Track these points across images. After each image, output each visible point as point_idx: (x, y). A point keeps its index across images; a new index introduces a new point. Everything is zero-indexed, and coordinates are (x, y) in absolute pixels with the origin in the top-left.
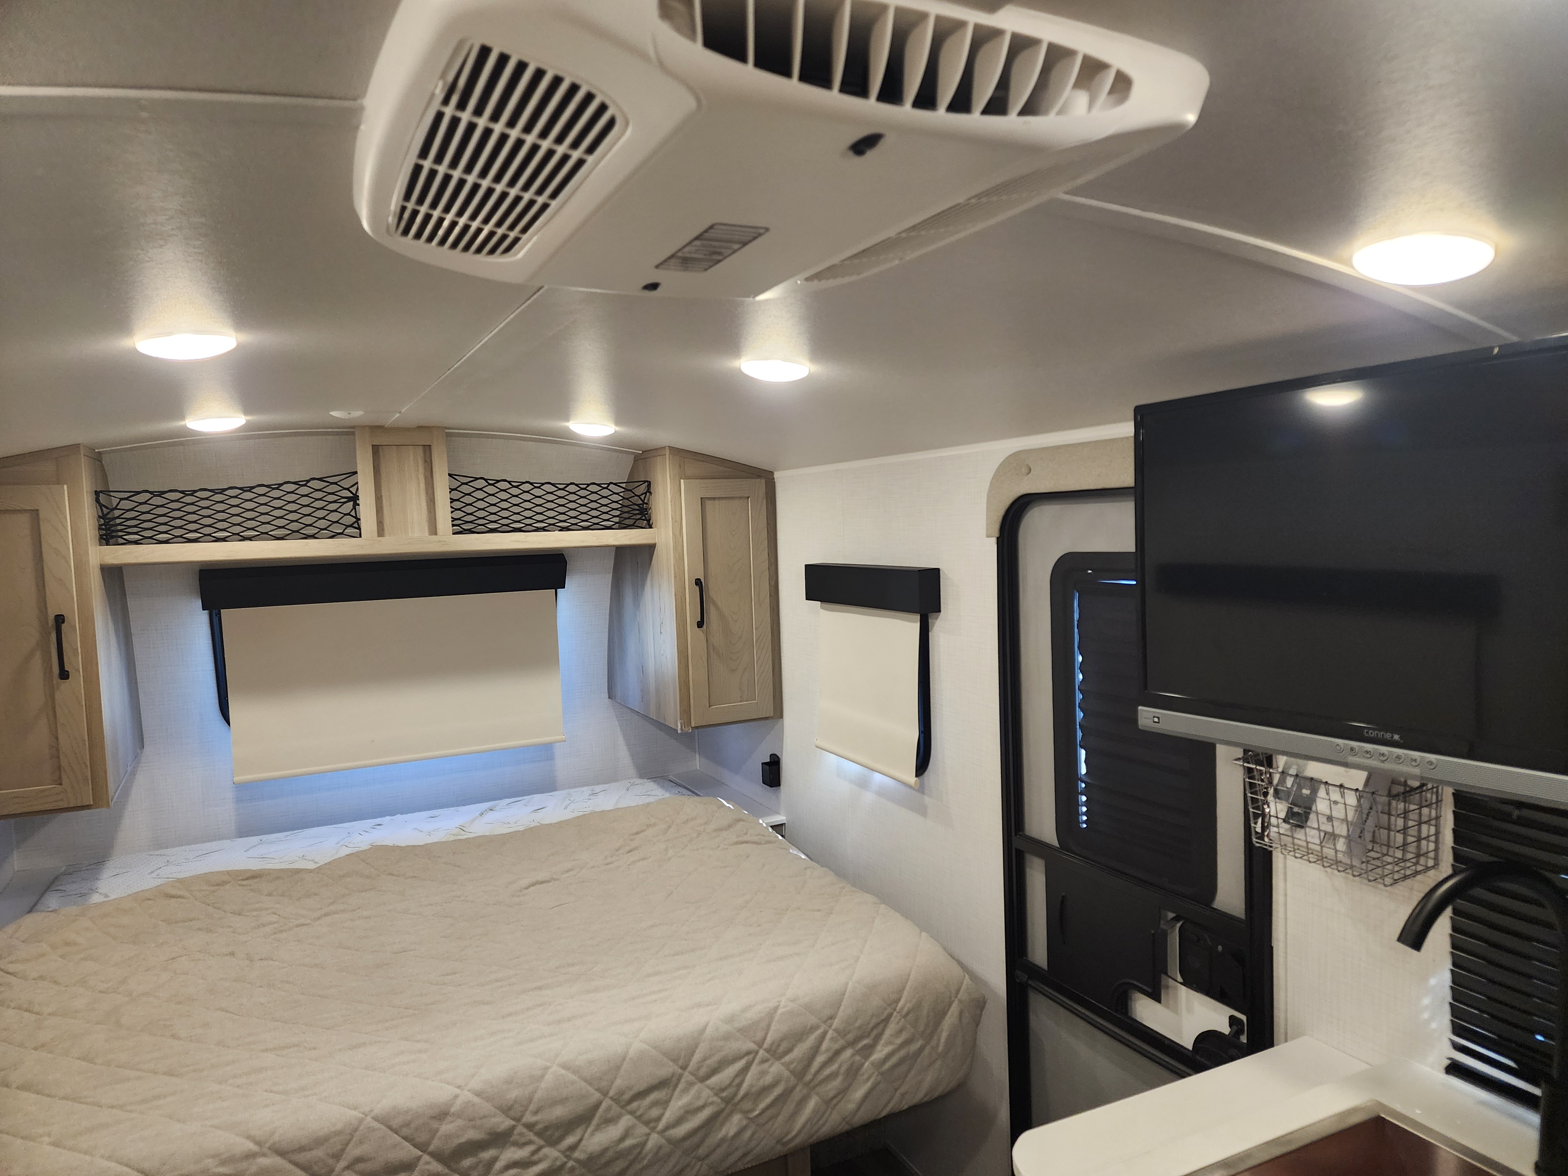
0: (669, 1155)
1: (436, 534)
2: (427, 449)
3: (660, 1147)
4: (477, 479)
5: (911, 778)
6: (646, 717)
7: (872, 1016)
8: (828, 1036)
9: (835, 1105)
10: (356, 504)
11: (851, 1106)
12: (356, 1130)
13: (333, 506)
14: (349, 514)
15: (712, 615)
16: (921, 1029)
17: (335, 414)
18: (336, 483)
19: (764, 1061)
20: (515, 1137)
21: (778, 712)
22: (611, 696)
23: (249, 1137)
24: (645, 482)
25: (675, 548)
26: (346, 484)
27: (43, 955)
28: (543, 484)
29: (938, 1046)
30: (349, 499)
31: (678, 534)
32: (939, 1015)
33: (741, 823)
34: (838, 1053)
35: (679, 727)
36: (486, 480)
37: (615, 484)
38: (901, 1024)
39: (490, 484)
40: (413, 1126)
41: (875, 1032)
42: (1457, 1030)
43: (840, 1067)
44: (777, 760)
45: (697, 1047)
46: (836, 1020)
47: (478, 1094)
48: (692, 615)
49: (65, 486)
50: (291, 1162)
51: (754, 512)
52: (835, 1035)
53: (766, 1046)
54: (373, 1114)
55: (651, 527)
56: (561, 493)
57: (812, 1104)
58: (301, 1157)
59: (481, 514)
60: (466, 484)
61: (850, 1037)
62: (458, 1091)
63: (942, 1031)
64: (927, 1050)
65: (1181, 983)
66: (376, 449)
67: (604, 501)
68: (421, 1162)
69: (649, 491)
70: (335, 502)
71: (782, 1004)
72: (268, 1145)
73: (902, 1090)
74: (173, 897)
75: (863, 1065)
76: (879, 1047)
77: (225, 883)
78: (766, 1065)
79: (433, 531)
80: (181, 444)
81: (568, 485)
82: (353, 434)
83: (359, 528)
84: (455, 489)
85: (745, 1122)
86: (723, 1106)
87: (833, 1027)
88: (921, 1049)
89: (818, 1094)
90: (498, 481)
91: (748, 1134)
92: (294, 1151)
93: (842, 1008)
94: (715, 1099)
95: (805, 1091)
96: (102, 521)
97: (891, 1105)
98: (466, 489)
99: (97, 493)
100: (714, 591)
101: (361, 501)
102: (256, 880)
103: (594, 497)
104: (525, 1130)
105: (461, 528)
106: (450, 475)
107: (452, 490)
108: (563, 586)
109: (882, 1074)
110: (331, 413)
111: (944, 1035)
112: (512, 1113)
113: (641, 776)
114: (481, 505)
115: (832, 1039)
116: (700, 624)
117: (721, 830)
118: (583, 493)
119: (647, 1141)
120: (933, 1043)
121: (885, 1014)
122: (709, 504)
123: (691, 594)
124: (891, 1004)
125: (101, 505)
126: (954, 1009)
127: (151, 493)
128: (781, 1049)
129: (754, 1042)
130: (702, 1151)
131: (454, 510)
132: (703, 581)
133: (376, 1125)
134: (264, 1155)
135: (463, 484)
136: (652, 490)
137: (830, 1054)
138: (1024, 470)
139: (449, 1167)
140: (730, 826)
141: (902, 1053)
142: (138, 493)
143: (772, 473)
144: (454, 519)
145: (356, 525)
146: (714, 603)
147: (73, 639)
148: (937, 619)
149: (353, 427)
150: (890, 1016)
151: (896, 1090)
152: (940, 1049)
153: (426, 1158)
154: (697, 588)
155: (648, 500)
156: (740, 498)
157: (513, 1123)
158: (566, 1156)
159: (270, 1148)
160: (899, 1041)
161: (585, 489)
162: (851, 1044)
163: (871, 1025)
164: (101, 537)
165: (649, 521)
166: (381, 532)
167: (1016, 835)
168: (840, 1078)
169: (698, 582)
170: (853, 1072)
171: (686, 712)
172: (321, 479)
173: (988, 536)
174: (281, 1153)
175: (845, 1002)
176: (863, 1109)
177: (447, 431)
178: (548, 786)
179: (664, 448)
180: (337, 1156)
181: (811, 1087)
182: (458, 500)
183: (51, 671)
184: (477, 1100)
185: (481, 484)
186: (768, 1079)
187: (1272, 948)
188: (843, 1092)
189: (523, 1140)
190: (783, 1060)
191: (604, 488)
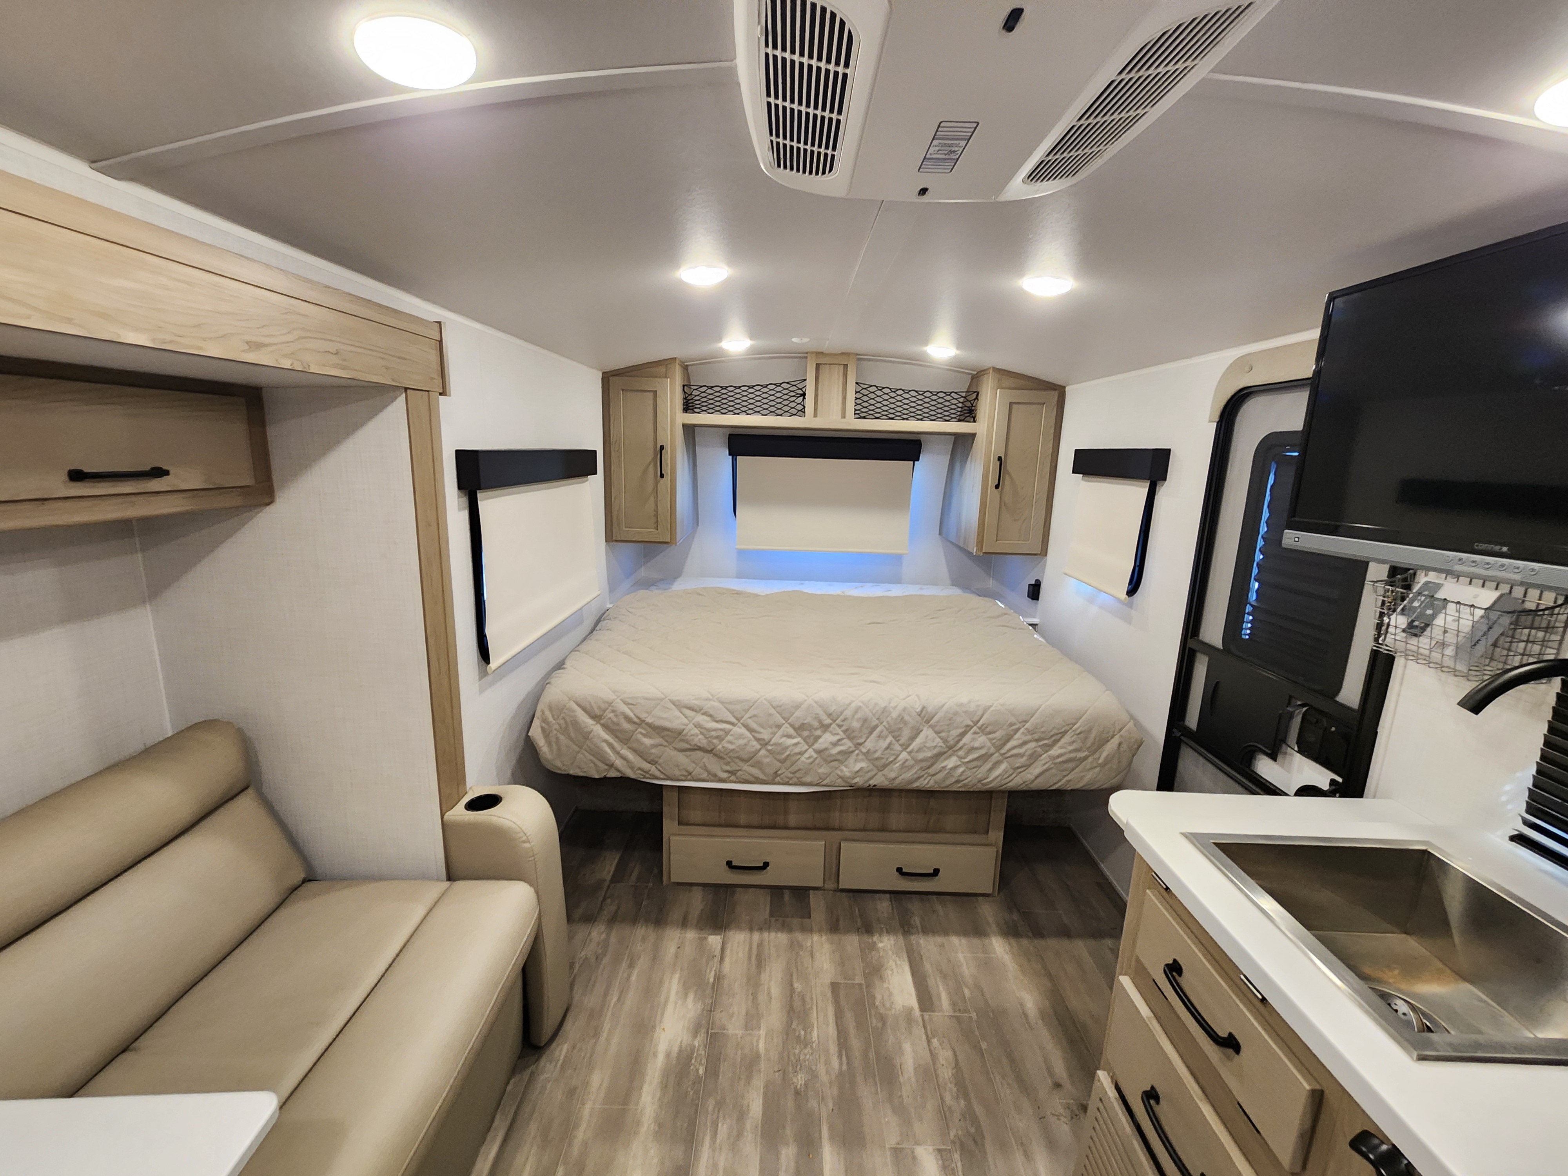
0: (912, 767)
1: (845, 418)
2: (846, 366)
3: (907, 760)
4: (871, 386)
5: (1123, 595)
6: (957, 546)
7: (1054, 728)
8: (1021, 731)
9: (1020, 773)
10: (804, 398)
11: (1031, 777)
12: (756, 702)
13: (792, 399)
14: (800, 404)
15: (1007, 483)
16: (1088, 745)
17: (794, 340)
18: (795, 385)
19: (975, 733)
20: (831, 729)
21: (1044, 552)
22: (940, 534)
23: (709, 692)
24: (975, 392)
25: (987, 435)
26: (801, 386)
27: (644, 608)
28: (910, 391)
29: (1099, 758)
30: (801, 395)
31: (990, 425)
32: (1103, 742)
33: (1006, 616)
34: (1025, 743)
35: (975, 551)
36: (877, 387)
37: (956, 393)
38: (1073, 738)
39: (879, 390)
40: (782, 707)
41: (1053, 738)
42: (1530, 810)
43: (1026, 751)
44: (1039, 583)
45: (936, 714)
46: (1028, 724)
47: (816, 702)
48: (992, 481)
49: (669, 379)
50: (725, 707)
51: (1047, 415)
52: (1025, 731)
53: (979, 724)
54: (764, 697)
55: (974, 421)
56: (920, 397)
57: (1004, 766)
58: (730, 707)
59: (872, 408)
60: (865, 389)
61: (1036, 736)
62: (806, 698)
63: (1104, 751)
64: (1090, 759)
65: (1296, 751)
66: (818, 366)
67: (947, 404)
68: (784, 726)
69: (977, 398)
70: (794, 396)
71: (995, 705)
72: (716, 697)
73: (1068, 778)
74: (700, 595)
75: (1041, 756)
76: (1055, 748)
77: (724, 594)
78: (976, 736)
79: (844, 416)
80: (723, 361)
81: (925, 392)
82: (806, 358)
83: (804, 412)
84: (859, 392)
85: (959, 763)
86: (946, 750)
87: (1025, 727)
88: (1085, 758)
89: (1008, 762)
90: (884, 388)
91: (961, 769)
92: (727, 703)
93: (1034, 717)
94: (942, 744)
95: (1000, 758)
96: (685, 401)
97: (1059, 784)
98: (865, 392)
99: (684, 386)
100: (1011, 466)
101: (806, 397)
102: (738, 595)
103: (940, 400)
104: (837, 728)
105: (859, 415)
106: (857, 383)
107: (856, 392)
108: (918, 460)
109: (1055, 764)
110: (793, 340)
111: (1105, 754)
112: (831, 717)
113: (953, 585)
114: (872, 402)
115: (1023, 733)
116: (997, 487)
117: (992, 617)
118: (934, 398)
119: (900, 754)
120: (1096, 756)
121: (1063, 730)
122: (1014, 406)
123: (994, 465)
124: (1069, 725)
125: (685, 392)
126: (1116, 740)
127: (707, 387)
128: (988, 730)
129: (972, 721)
130: (931, 771)
131: (857, 404)
132: (1003, 459)
133: (765, 702)
134: (714, 701)
135: (863, 389)
136: (979, 398)
137: (1020, 742)
138: (1247, 369)
139: (797, 733)
140: (998, 617)
141: (1072, 755)
142: (701, 387)
143: (1064, 387)
144: (856, 410)
145: (803, 410)
146: (1009, 474)
147: (667, 457)
148: (1163, 485)
149: (807, 353)
150: (1066, 732)
151: (1065, 776)
152: (1100, 761)
153: (786, 725)
154: (998, 463)
155: (976, 404)
156: (1038, 404)
157: (831, 722)
158: (855, 747)
159: (717, 699)
160: (1071, 748)
161: (936, 395)
162: (1037, 740)
163: (1052, 733)
164: (684, 409)
165: (974, 418)
166: (815, 415)
167: (1191, 638)
168: (1025, 758)
169: (1000, 459)
170: (1034, 757)
171: (980, 543)
172: (788, 383)
173: (1210, 421)
174: (722, 703)
175: (1036, 715)
176: (1039, 780)
177: (858, 357)
178: (897, 580)
179: (990, 368)
180: (746, 711)
181: (1005, 757)
182: (859, 398)
183: (657, 473)
184: (814, 705)
185: (873, 389)
186: (976, 744)
187: (1377, 733)
188: (1027, 766)
189: (834, 732)
190: (988, 736)
191: (948, 395)
